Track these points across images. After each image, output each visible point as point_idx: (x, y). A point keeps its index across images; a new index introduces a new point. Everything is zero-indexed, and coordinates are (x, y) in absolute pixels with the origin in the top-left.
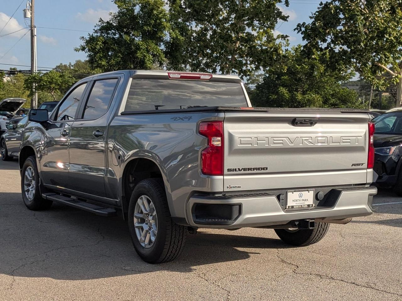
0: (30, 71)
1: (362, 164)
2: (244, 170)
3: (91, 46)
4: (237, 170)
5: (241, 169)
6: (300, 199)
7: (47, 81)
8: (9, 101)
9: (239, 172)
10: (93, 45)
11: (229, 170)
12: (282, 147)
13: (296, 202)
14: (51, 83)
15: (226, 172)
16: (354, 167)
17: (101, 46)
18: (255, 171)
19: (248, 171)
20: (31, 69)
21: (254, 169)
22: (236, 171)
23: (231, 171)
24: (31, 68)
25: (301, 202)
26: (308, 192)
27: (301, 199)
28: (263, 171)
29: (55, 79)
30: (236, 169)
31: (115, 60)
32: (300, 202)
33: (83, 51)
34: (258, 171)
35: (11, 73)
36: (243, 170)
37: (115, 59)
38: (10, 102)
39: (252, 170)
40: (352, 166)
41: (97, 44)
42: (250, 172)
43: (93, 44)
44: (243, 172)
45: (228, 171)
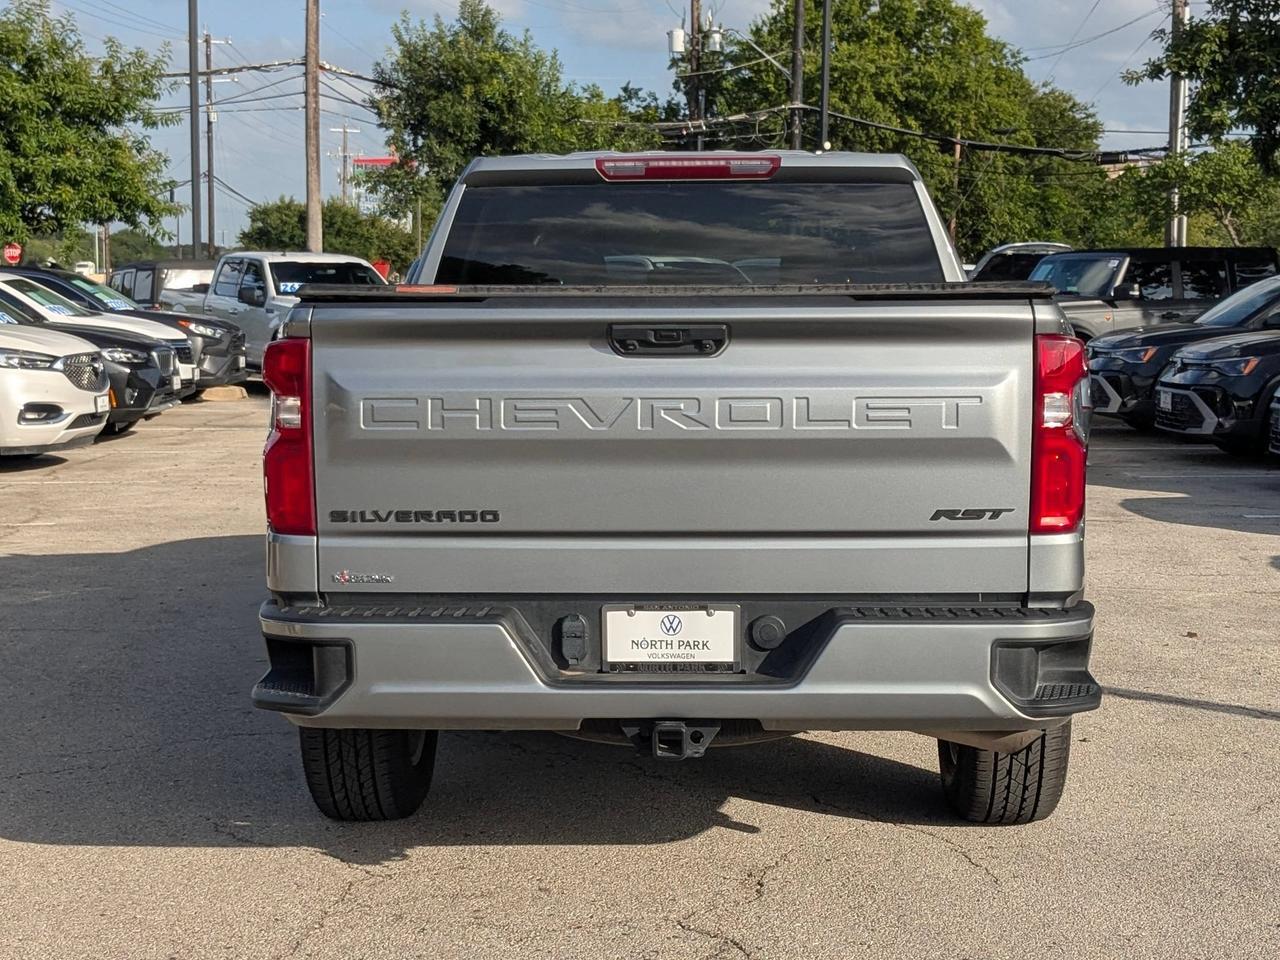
0: (1164, 149)
1: (996, 514)
2: (398, 520)
3: (1180, 59)
4: (369, 516)
5: (384, 516)
6: (669, 639)
7: (1202, 181)
8: (1010, 252)
9: (378, 526)
10: (1184, 57)
11: (338, 516)
12: (554, 437)
13: (649, 651)
14: (1213, 188)
15: (323, 520)
16: (944, 523)
17: (1219, 58)
18: (446, 525)
19: (412, 522)
20: (1170, 142)
21: (441, 516)
22: (363, 519)
23: (345, 520)
24: (1168, 140)
25: (676, 650)
26: (705, 612)
27: (675, 639)
28: (479, 525)
29: (1230, 174)
30: (363, 514)
31: (1260, 104)
32: (669, 651)
33: (1155, 80)
34: (458, 526)
35: (1106, 159)
36: (392, 517)
37: (1260, 100)
38: (1014, 254)
39: (434, 518)
40: (937, 516)
41: (1198, 52)
42: (423, 525)
43: (1185, 53)
44: (392, 524)
45: (332, 521)
